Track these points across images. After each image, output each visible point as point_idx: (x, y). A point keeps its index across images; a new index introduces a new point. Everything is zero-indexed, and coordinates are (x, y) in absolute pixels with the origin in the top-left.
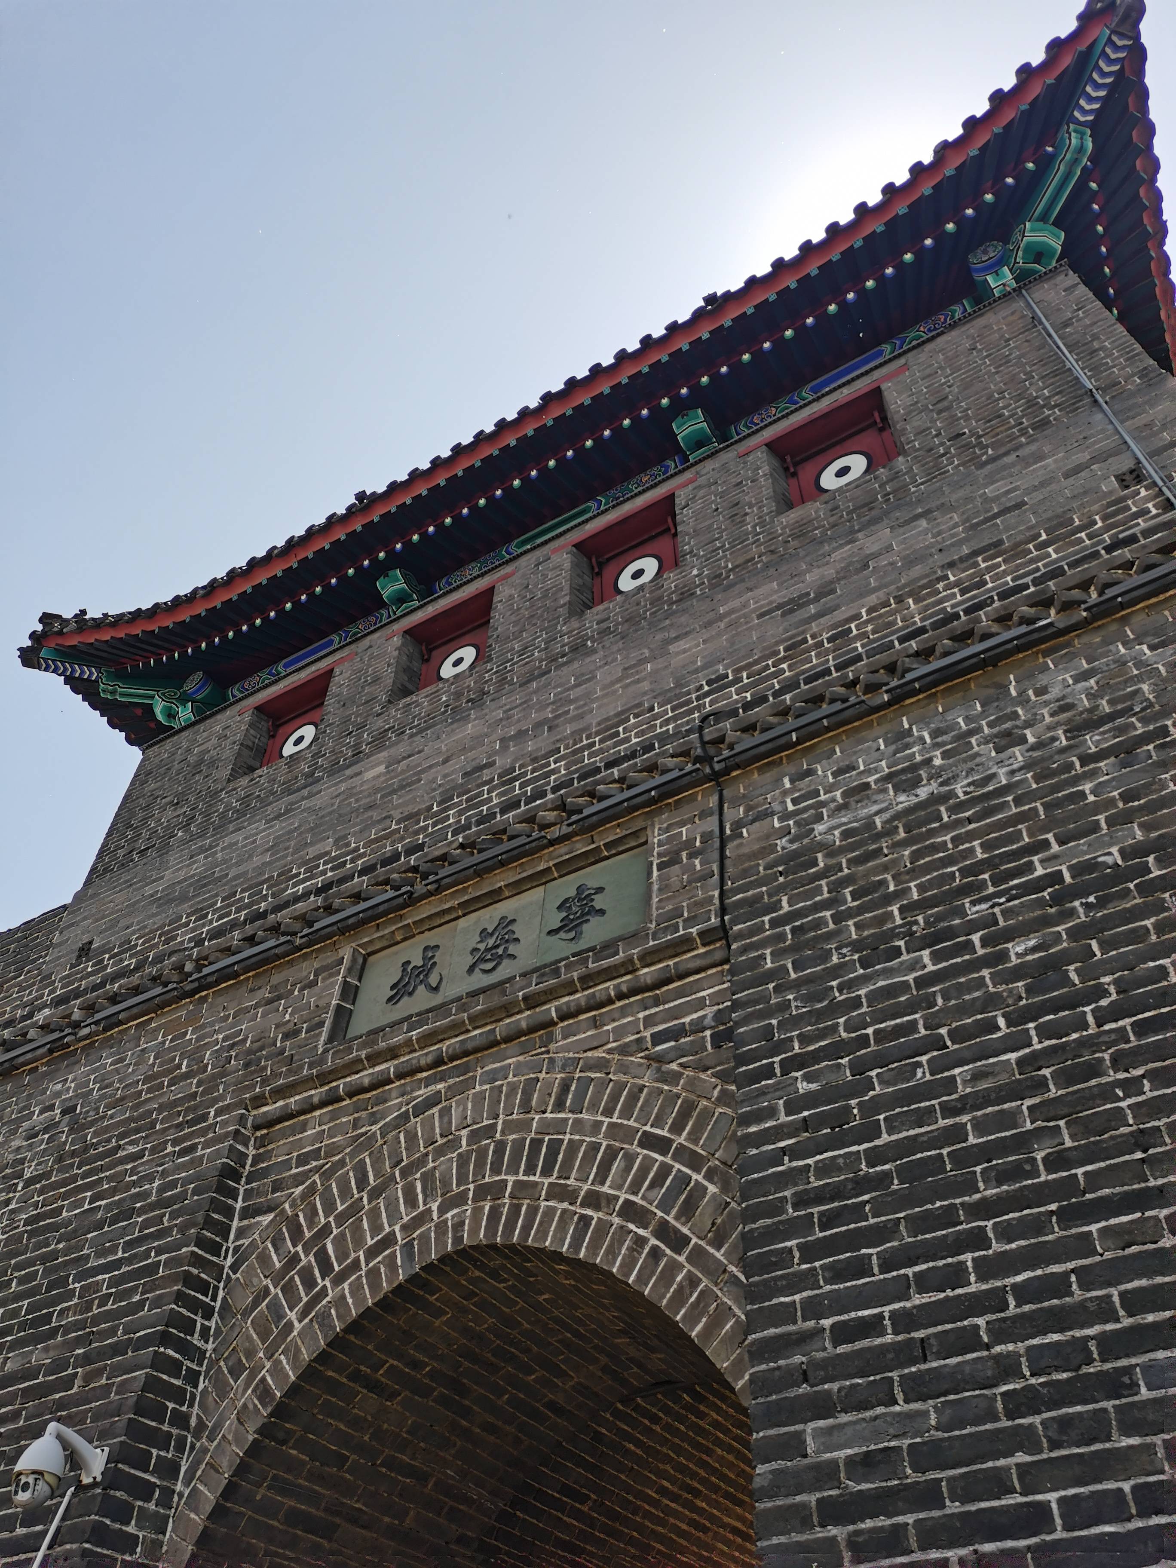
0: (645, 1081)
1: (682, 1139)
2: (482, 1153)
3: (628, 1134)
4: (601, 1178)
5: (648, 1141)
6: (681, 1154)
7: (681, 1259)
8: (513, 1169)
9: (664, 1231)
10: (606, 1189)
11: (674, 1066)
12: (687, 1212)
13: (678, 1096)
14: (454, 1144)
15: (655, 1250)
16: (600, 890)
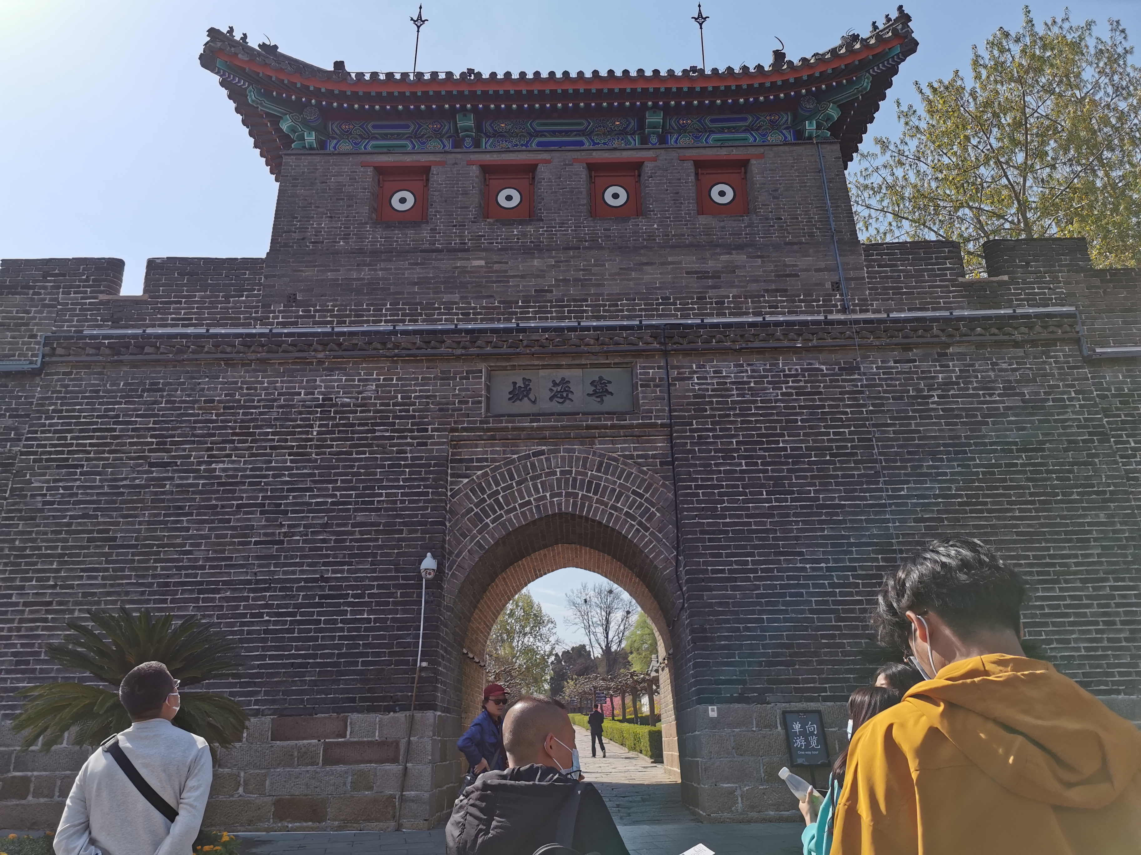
0: (633, 471)
1: (648, 495)
2: (567, 481)
3: (628, 489)
4: (617, 500)
5: (634, 492)
6: (647, 500)
7: (647, 534)
8: (581, 489)
9: (640, 524)
10: (619, 505)
11: (645, 468)
12: (649, 519)
13: (646, 480)
14: (554, 473)
15: (637, 529)
16: (610, 382)
